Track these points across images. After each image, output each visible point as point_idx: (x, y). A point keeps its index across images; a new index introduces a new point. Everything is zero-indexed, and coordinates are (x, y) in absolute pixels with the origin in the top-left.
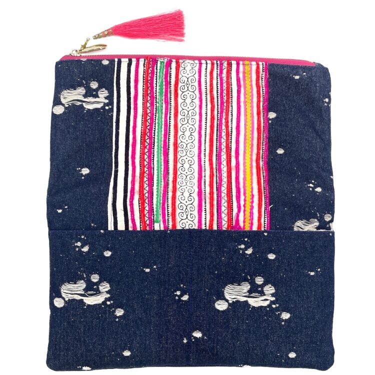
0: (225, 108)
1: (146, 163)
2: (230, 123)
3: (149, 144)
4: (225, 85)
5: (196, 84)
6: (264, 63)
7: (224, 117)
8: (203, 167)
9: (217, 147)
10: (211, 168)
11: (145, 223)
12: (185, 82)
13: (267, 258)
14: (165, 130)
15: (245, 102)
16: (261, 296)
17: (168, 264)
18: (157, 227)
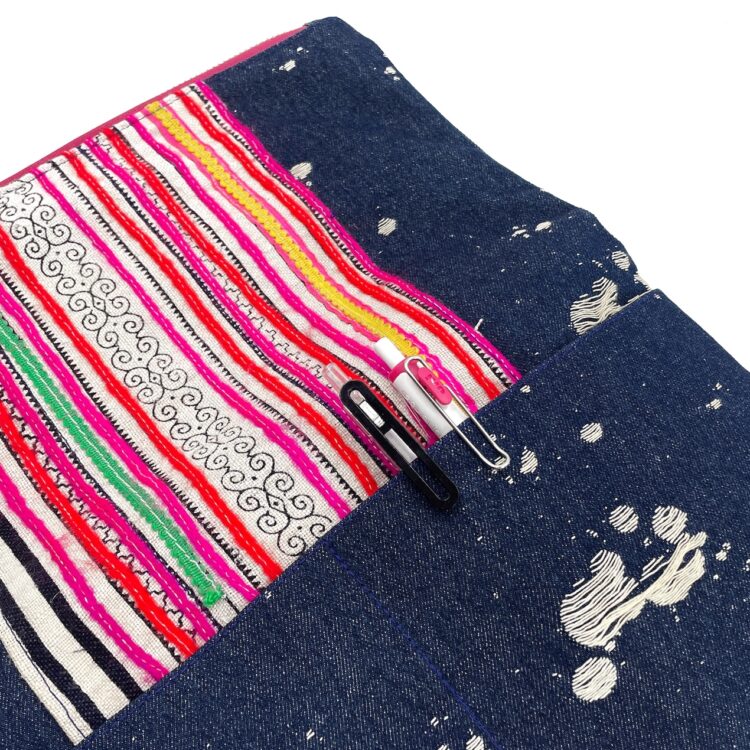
0: (177, 225)
1: (65, 491)
2: (217, 246)
3: (38, 438)
4: (136, 175)
5: (62, 217)
6: (193, 85)
7: (193, 244)
8: (233, 386)
9: (229, 320)
10: (256, 372)
11: (181, 633)
12: (30, 231)
13: (587, 446)
14: (58, 375)
15: (217, 185)
16: (668, 556)
17: (342, 695)
18: (223, 615)
